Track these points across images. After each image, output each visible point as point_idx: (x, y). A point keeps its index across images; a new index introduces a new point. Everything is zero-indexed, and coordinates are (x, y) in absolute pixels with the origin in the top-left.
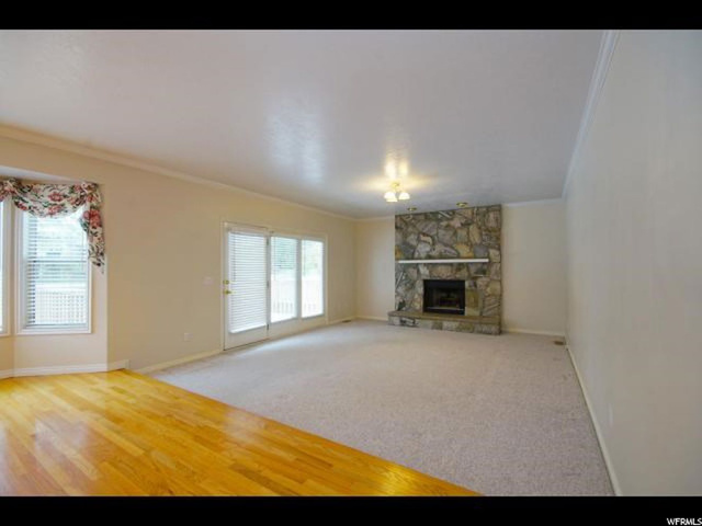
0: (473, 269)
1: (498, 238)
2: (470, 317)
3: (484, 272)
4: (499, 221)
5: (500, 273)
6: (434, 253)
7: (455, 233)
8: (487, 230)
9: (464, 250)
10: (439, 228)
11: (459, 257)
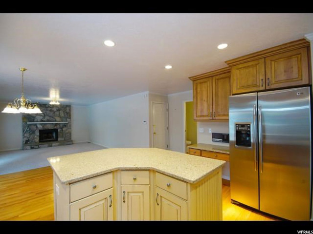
0: (61, 125)
1: (70, 115)
2: (60, 141)
3: (65, 126)
4: (70, 110)
5: (70, 126)
6: (44, 120)
7: (54, 113)
8: (66, 113)
9: (58, 119)
10: (47, 110)
11: (56, 121)
